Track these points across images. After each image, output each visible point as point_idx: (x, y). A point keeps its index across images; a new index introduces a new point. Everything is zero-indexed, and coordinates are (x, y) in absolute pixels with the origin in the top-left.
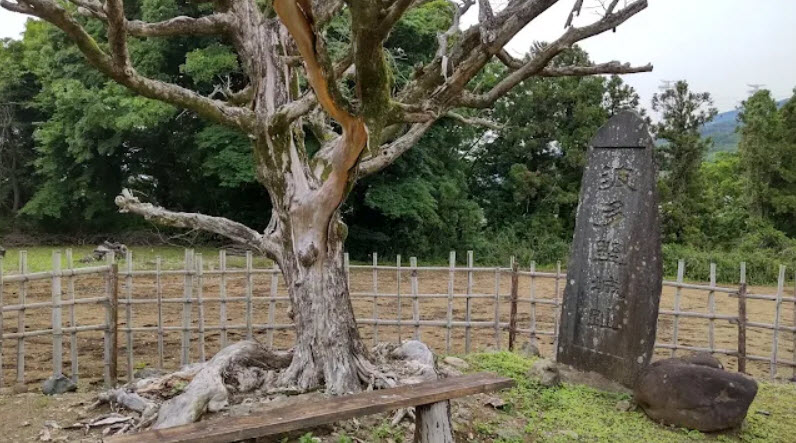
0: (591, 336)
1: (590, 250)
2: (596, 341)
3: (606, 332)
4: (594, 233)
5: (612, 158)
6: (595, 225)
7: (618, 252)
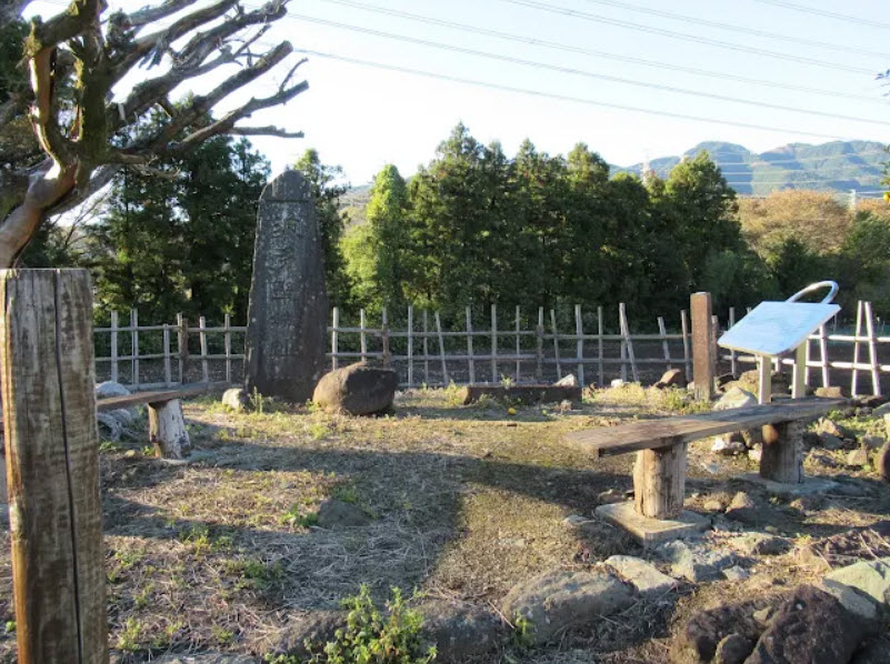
0: (273, 365)
1: (268, 290)
2: (277, 369)
3: (286, 360)
4: (270, 275)
5: (281, 210)
6: (271, 269)
7: (292, 290)
